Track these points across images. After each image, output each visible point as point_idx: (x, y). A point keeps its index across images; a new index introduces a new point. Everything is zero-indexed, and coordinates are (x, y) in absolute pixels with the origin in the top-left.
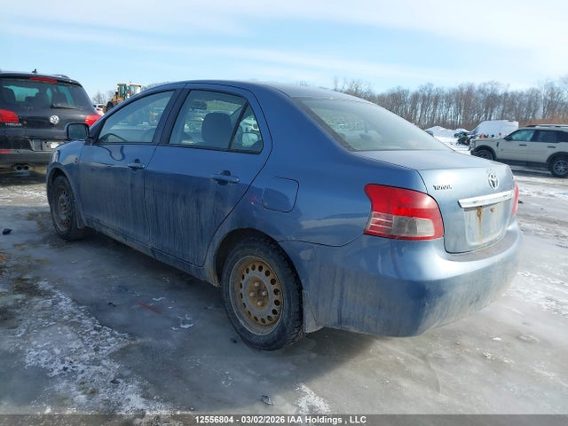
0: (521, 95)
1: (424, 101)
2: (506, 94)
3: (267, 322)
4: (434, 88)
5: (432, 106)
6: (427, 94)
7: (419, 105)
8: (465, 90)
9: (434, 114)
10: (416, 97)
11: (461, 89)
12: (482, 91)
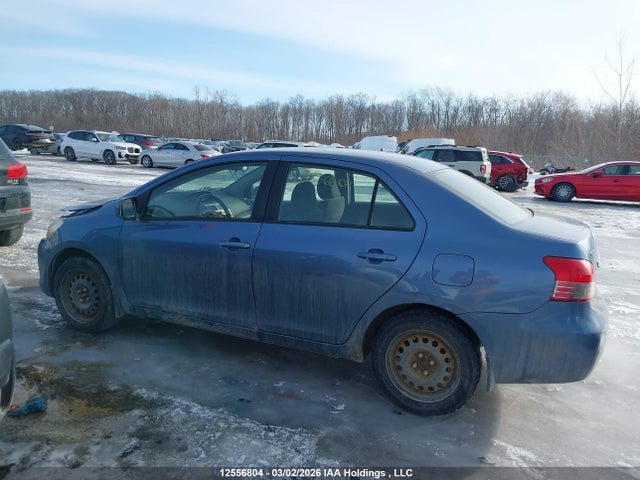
0: (387, 106)
1: (295, 113)
2: (373, 107)
3: (436, 389)
4: (305, 100)
5: (304, 120)
6: (297, 106)
7: (290, 119)
8: (335, 102)
9: (307, 128)
10: (286, 110)
11: (331, 101)
12: (351, 103)
